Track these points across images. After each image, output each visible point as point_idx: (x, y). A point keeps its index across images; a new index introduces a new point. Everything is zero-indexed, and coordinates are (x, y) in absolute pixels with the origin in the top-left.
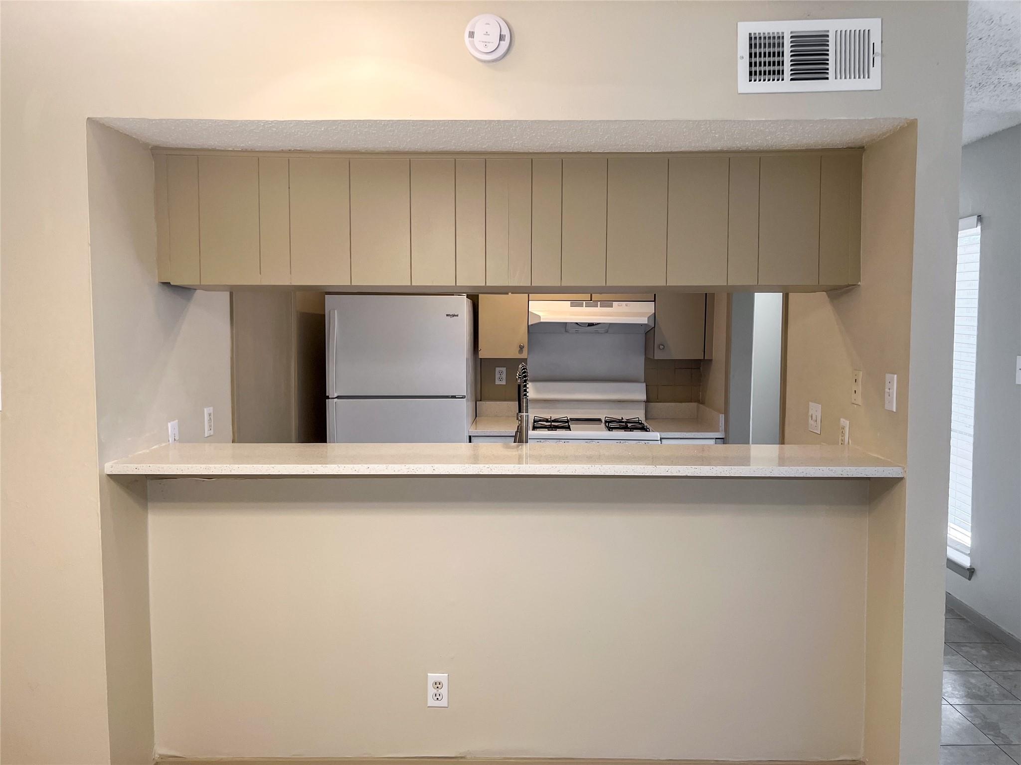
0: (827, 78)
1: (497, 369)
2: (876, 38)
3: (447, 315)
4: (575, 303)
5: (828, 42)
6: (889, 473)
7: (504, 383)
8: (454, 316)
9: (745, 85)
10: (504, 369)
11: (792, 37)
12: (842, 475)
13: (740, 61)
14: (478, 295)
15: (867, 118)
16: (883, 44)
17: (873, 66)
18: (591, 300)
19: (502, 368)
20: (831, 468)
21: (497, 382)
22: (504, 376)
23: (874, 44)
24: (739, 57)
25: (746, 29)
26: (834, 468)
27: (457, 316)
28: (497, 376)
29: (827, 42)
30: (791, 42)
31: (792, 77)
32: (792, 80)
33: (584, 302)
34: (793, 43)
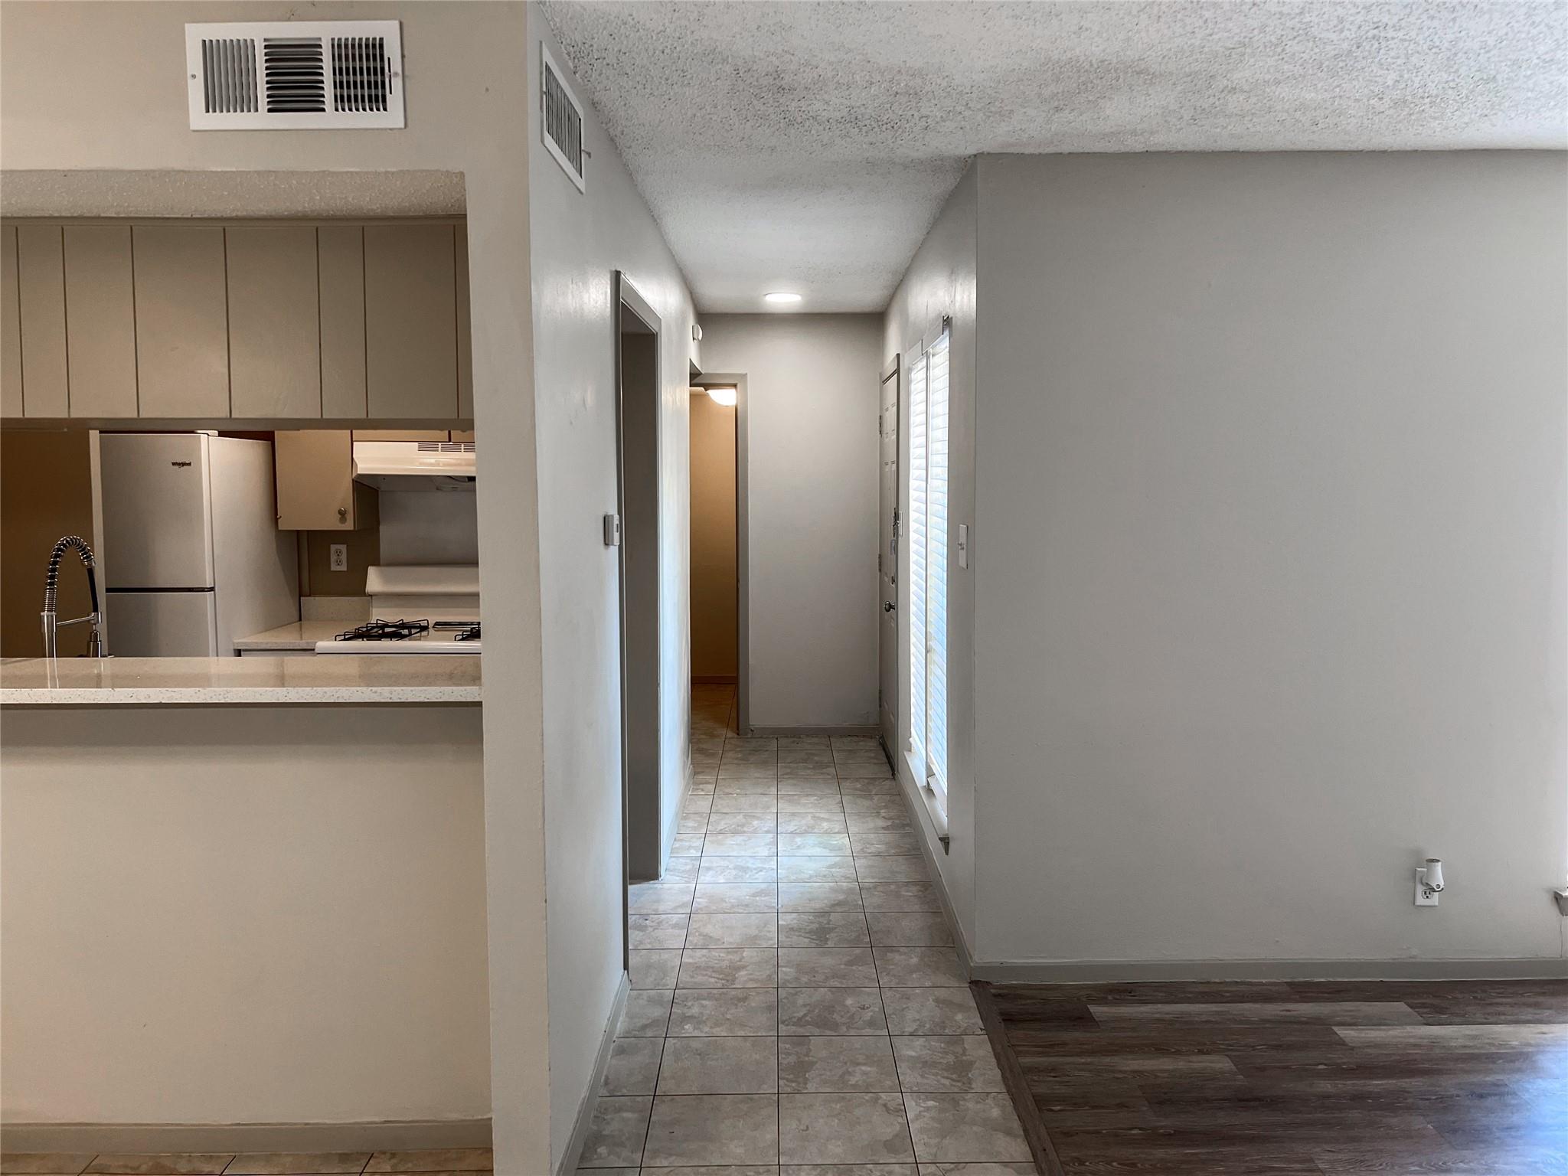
0: (323, 110)
1: (333, 547)
2: (392, 51)
3: (174, 464)
4: (426, 446)
5: (322, 55)
6: (461, 696)
7: (344, 568)
8: (184, 464)
9: (200, 118)
10: (343, 548)
11: (266, 47)
12: (391, 698)
13: (190, 81)
14: (273, 432)
15: (389, 170)
16: (406, 60)
17: (391, 93)
18: (450, 441)
19: (342, 546)
20: (374, 689)
21: (334, 568)
22: (344, 557)
23: (389, 59)
24: (189, 75)
25: (196, 34)
26: (379, 689)
27: (189, 464)
28: (333, 558)
29: (319, 55)
30: (266, 54)
31: (270, 107)
32: (270, 110)
33: (440, 444)
34: (268, 56)
